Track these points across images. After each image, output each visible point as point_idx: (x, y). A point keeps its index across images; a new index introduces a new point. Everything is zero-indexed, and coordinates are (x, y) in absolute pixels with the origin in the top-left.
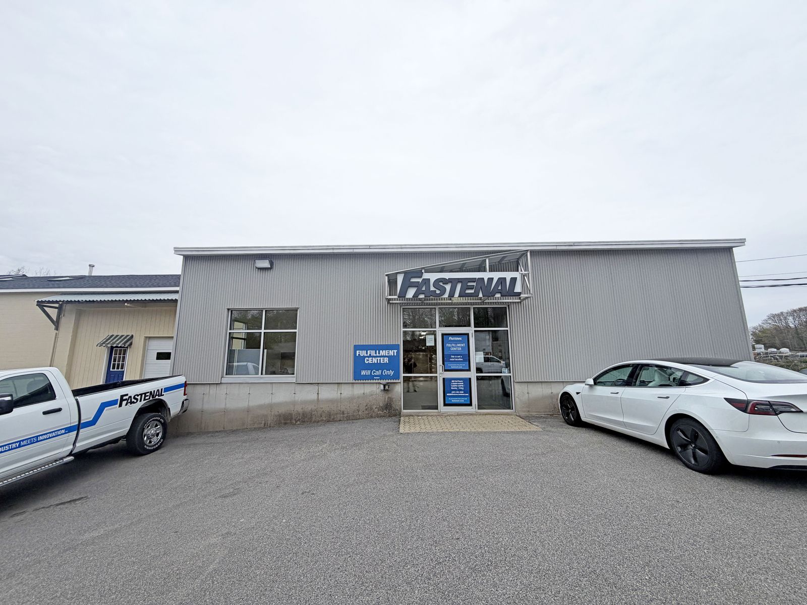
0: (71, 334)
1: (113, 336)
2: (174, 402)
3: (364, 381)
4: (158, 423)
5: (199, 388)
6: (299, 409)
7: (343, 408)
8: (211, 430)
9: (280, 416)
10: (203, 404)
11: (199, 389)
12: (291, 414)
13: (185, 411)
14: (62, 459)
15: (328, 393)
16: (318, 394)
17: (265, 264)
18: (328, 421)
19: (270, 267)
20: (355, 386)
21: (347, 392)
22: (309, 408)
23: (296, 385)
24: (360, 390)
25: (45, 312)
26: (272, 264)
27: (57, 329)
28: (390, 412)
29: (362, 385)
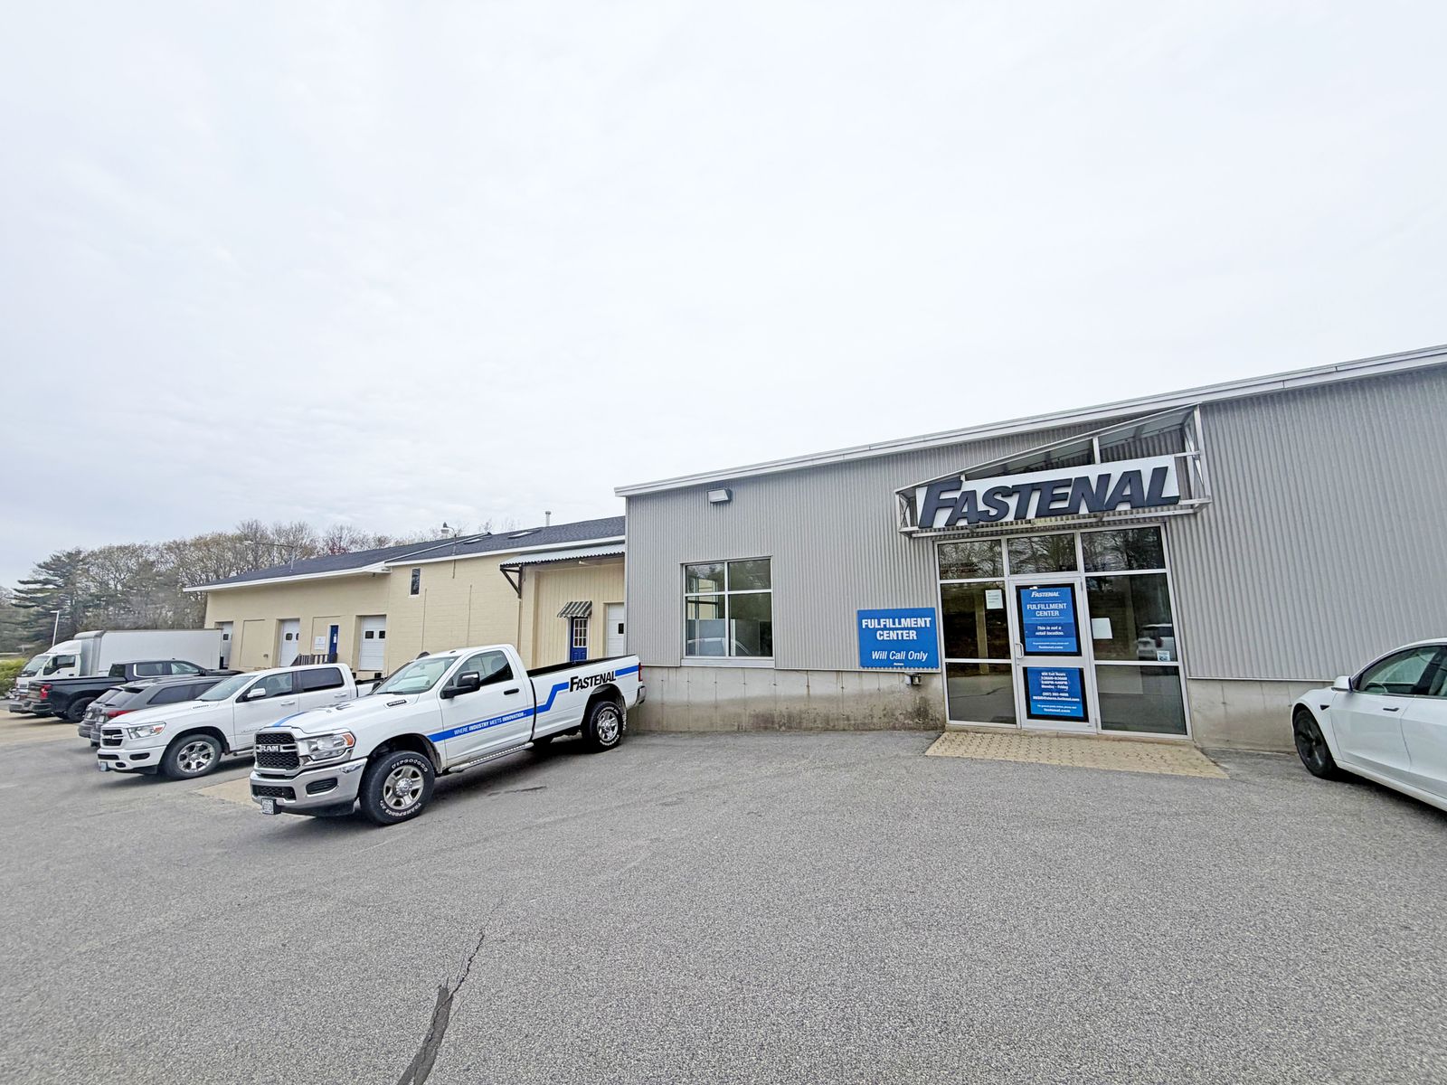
0: (533, 602)
1: (571, 603)
2: (628, 689)
3: (878, 670)
4: (613, 715)
5: (656, 671)
6: (782, 708)
7: (847, 711)
8: (674, 730)
9: (757, 716)
10: (662, 695)
11: (657, 674)
12: (772, 716)
13: (643, 701)
14: (524, 743)
15: (823, 687)
16: (808, 686)
17: (721, 495)
18: (827, 730)
19: (727, 498)
20: (864, 675)
21: (852, 685)
22: (797, 708)
23: (777, 672)
24: (873, 683)
25: (507, 577)
26: (730, 494)
27: (520, 597)
28: (925, 722)
29: (875, 676)
